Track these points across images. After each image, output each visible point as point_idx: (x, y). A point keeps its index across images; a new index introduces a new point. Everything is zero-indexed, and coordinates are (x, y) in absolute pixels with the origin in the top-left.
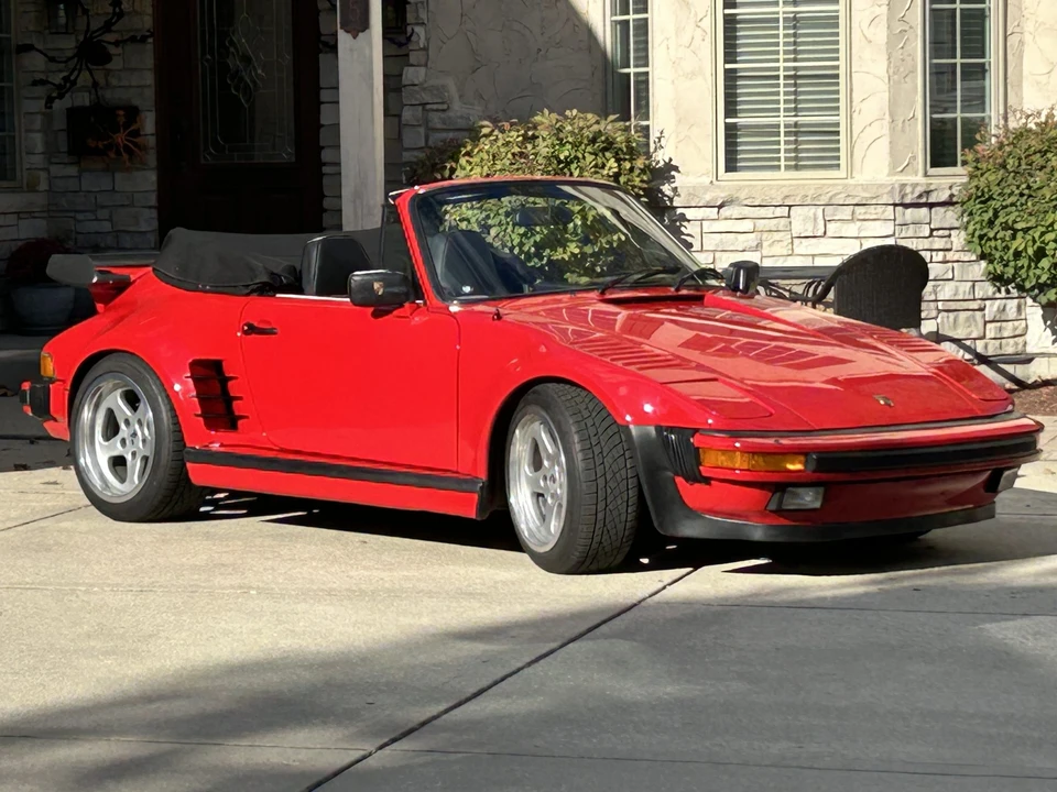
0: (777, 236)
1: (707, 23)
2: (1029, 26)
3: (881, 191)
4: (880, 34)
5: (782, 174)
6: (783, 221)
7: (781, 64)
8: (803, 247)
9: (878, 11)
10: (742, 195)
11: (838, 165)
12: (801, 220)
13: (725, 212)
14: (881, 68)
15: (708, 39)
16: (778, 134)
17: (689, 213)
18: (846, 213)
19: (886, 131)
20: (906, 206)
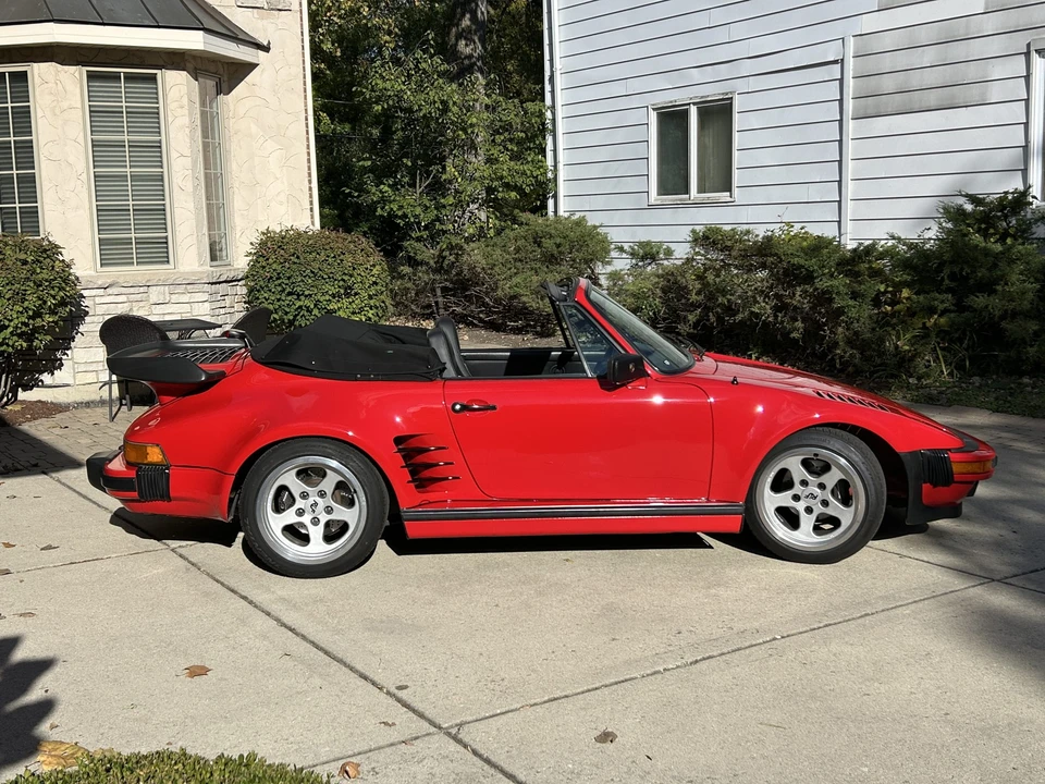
0: (141, 304)
1: (85, 175)
2: (236, 184)
3: (202, 276)
4: (189, 186)
5: (135, 267)
6: (145, 295)
7: (131, 203)
8: (158, 309)
9: (187, 172)
10: (121, 280)
11: (168, 262)
12: (155, 294)
13: (109, 291)
14: (191, 206)
15: (86, 186)
16: (131, 243)
17: (85, 293)
18: (181, 289)
19: (195, 242)
20: (212, 284)
